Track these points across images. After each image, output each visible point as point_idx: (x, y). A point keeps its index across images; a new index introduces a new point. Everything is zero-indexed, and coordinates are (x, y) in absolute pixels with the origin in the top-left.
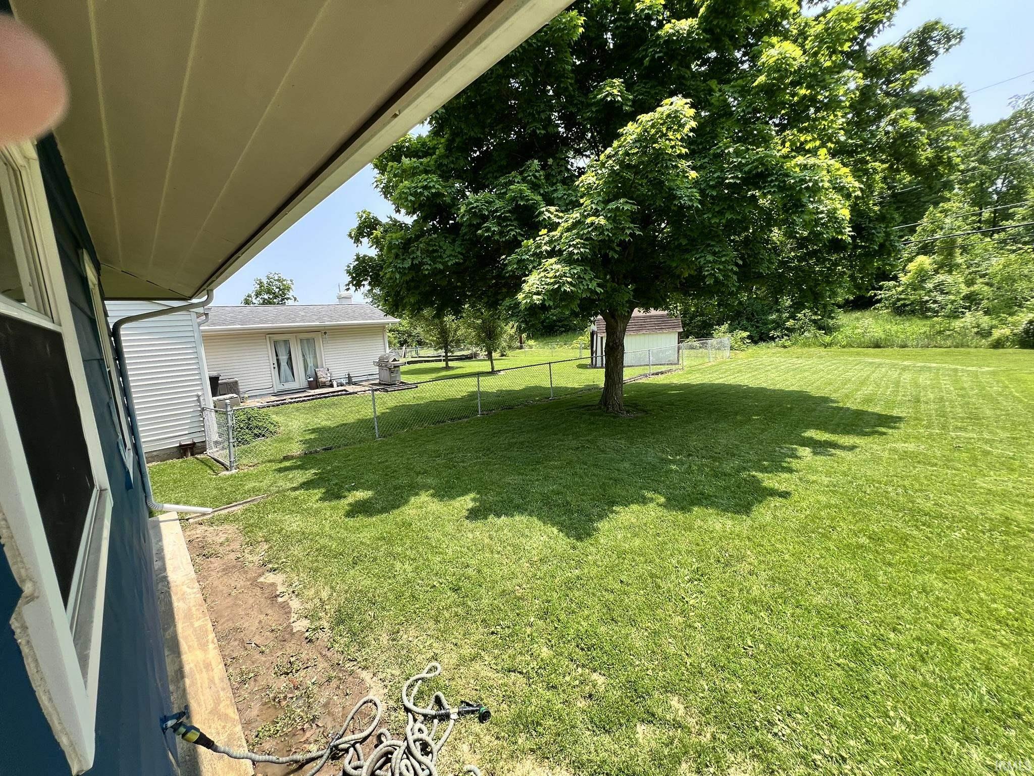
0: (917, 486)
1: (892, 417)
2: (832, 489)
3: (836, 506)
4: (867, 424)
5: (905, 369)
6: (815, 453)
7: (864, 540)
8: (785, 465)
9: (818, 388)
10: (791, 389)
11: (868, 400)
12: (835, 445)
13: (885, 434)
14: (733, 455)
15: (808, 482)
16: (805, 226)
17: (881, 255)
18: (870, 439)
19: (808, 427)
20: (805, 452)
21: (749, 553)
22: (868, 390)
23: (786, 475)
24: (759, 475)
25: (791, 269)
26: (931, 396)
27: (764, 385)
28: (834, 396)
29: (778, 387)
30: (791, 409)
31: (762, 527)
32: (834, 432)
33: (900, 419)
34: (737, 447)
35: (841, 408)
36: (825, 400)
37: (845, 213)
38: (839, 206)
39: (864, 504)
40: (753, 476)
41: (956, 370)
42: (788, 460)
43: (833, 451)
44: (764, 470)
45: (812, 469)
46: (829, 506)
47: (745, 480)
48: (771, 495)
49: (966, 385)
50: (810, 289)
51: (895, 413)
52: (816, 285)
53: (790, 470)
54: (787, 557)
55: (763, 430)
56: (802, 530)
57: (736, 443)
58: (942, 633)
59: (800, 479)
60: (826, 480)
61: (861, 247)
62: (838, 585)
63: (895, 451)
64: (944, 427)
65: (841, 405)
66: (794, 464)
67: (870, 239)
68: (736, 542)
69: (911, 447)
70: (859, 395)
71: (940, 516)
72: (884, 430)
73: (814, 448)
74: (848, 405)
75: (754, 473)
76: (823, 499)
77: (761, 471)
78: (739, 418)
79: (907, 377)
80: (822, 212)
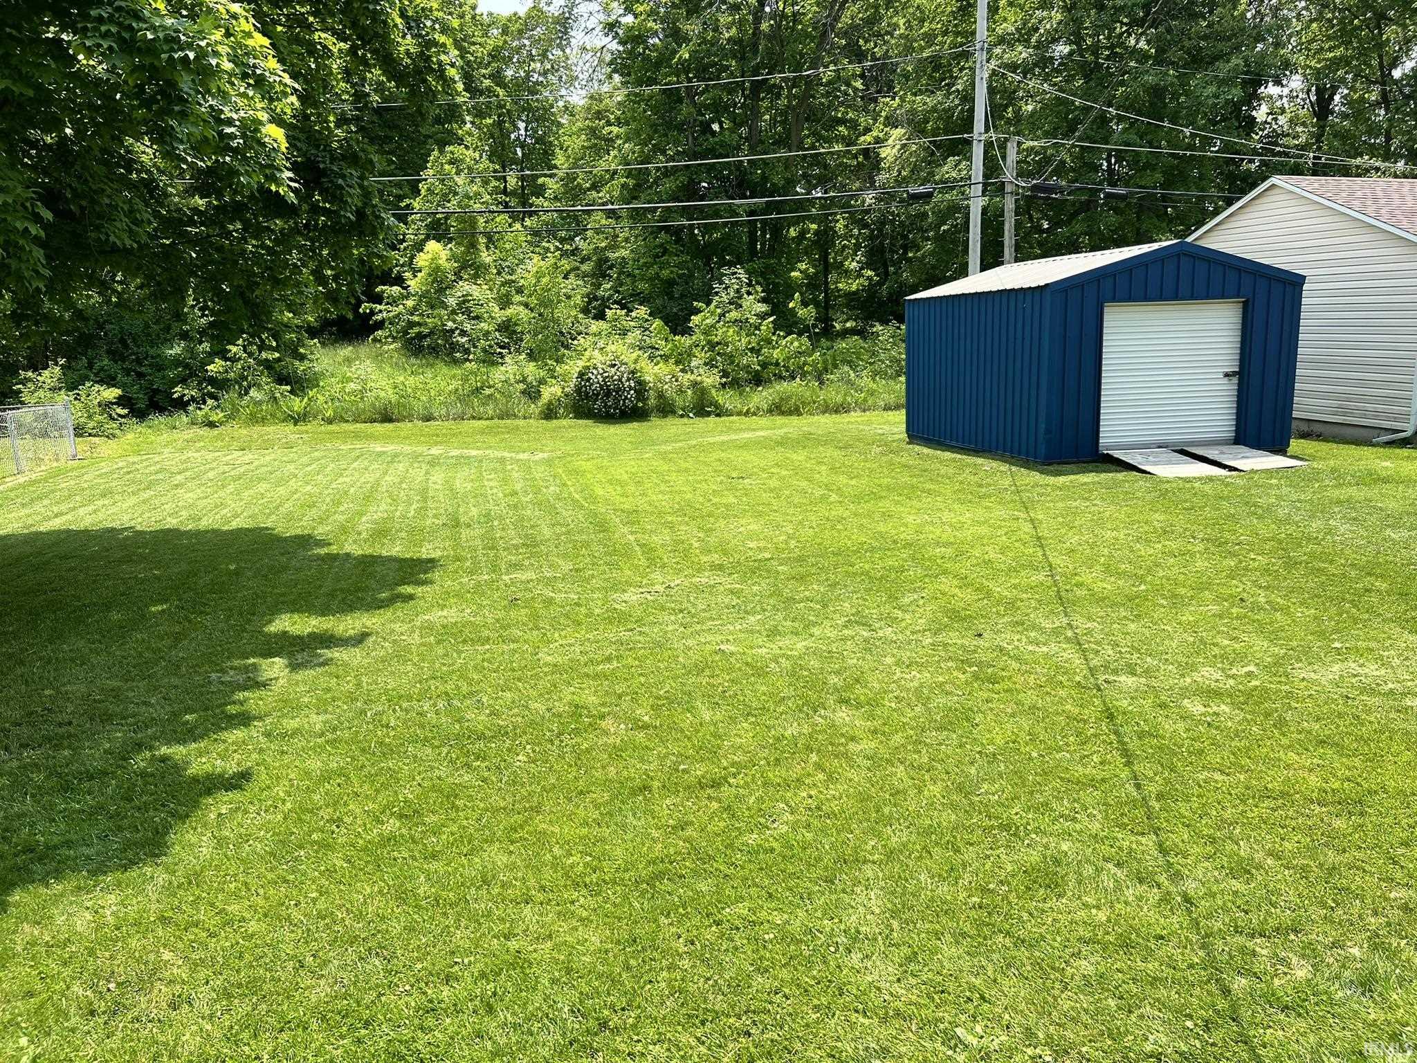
0: (465, 689)
1: (420, 561)
2: (331, 738)
3: (341, 772)
4: (384, 584)
5: (433, 462)
6: (294, 667)
7: (392, 825)
8: (232, 709)
9: (289, 517)
10: (234, 525)
11: (380, 532)
12: (328, 640)
13: (411, 597)
14: (107, 718)
15: (284, 736)
16: (199, 147)
17: (361, 234)
18: (388, 614)
19: (276, 610)
20: (275, 668)
21: (167, 955)
22: (378, 511)
23: (238, 734)
24: (177, 751)
25: (193, 241)
26: (474, 512)
27: (171, 523)
28: (320, 531)
29: (204, 524)
30: (237, 573)
31: (195, 878)
32: (324, 611)
33: (430, 564)
34: (116, 694)
35: (333, 557)
36: (305, 541)
37: (275, 134)
38: (263, 116)
39: (387, 751)
40: (164, 759)
41: (502, 460)
42: (240, 695)
43: (327, 653)
44: (190, 735)
45: (290, 706)
46: (326, 777)
47: (143, 774)
48: (209, 792)
49: (518, 487)
50: (240, 293)
51: (426, 551)
52: (253, 285)
53: (244, 720)
54: (253, 926)
55: (178, 638)
56: (282, 850)
57: (115, 683)
58: (513, 945)
59: (268, 735)
60: (317, 721)
61: (326, 212)
62: (353, 940)
63: (428, 628)
64: (495, 569)
65: (334, 549)
66: (253, 700)
67: (335, 195)
68: (133, 943)
69: (451, 615)
70: (364, 525)
71: (502, 733)
72: (409, 589)
73: (291, 655)
74: (348, 548)
75: (164, 750)
76: (315, 764)
77: (182, 741)
78: (115, 616)
79: (438, 477)
80: (230, 122)
